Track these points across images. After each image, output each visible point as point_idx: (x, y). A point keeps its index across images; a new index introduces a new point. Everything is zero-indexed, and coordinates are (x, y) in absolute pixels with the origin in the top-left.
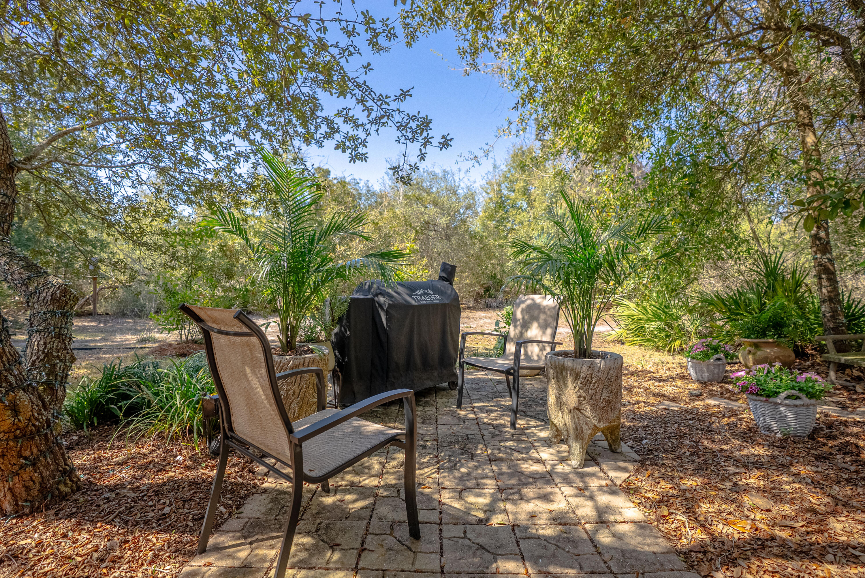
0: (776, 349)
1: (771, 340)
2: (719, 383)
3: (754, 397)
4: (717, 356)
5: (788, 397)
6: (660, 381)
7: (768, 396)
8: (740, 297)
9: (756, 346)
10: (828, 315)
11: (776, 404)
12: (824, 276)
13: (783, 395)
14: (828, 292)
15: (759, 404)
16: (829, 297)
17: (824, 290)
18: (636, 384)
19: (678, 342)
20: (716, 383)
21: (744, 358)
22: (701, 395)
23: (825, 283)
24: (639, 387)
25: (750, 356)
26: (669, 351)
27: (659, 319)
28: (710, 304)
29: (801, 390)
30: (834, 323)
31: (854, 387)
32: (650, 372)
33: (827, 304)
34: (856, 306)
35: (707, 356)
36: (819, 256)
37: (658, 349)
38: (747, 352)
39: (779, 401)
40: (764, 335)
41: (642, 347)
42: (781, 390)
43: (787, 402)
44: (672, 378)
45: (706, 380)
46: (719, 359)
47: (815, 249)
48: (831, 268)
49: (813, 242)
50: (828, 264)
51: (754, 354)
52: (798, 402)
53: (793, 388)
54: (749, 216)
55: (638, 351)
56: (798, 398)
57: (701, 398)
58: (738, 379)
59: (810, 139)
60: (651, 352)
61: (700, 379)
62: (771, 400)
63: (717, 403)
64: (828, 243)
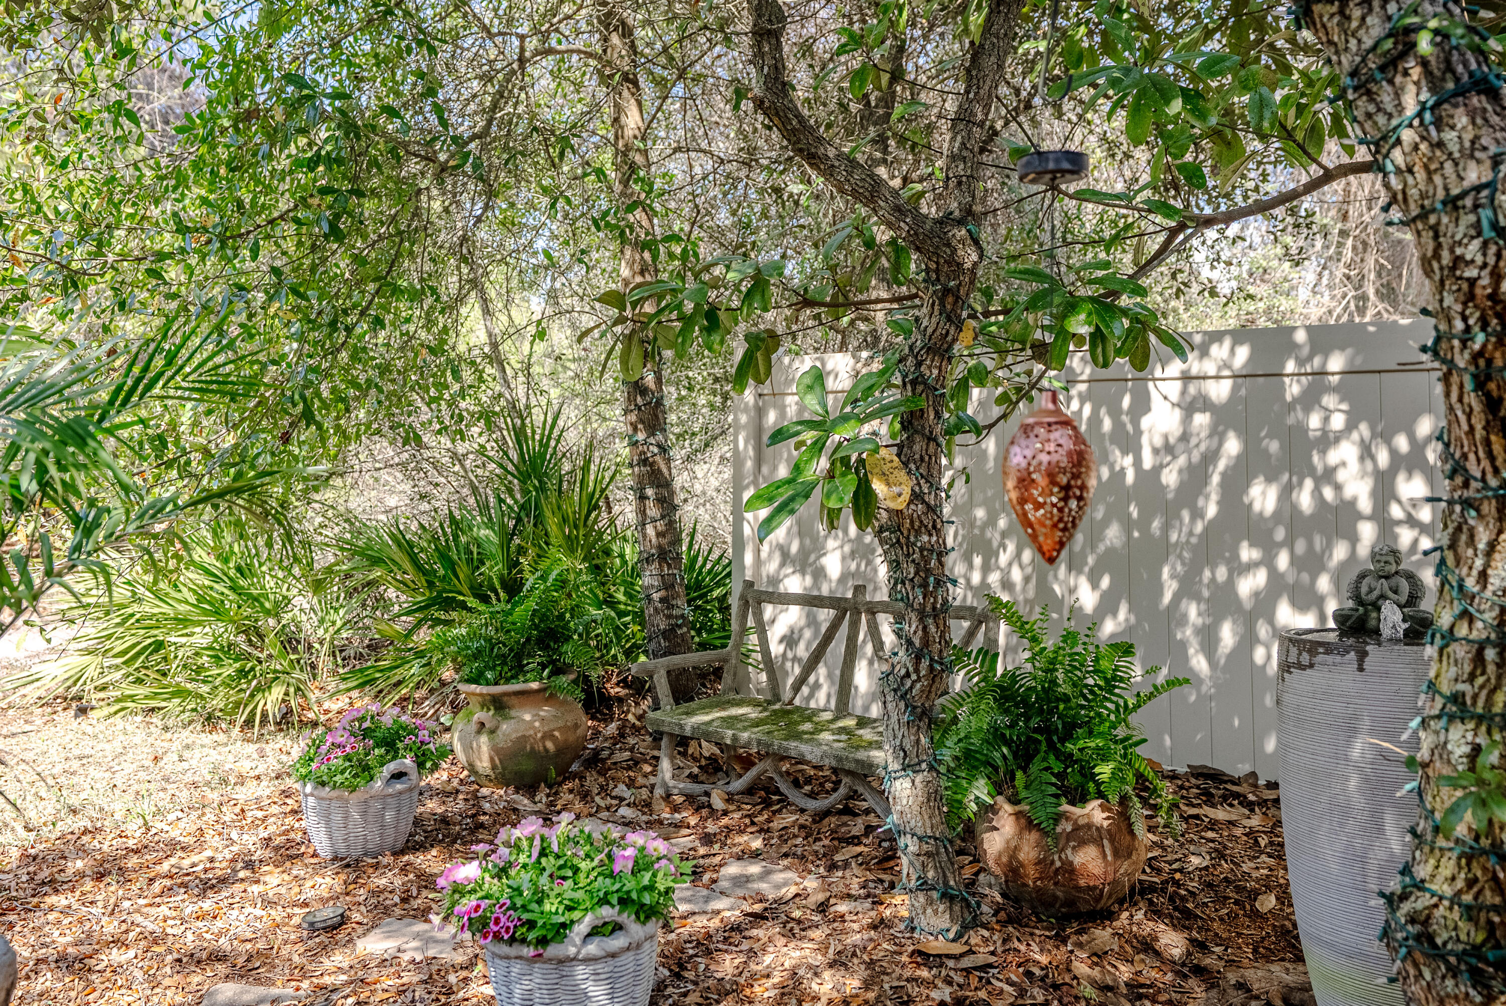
0: (546, 711)
1: (535, 685)
2: (397, 853)
3: (505, 949)
4: (392, 767)
5: (594, 932)
6: (207, 887)
7: (543, 942)
8: (456, 537)
9: (498, 704)
10: (656, 596)
11: (563, 961)
12: (650, 492)
13: (582, 928)
14: (659, 535)
15: (517, 968)
16: (660, 547)
17: (650, 531)
18: (111, 927)
19: (277, 692)
20: (387, 860)
21: (468, 748)
22: (343, 920)
23: (653, 511)
24: (118, 942)
25: (484, 739)
26: (249, 723)
27: (218, 612)
28: (375, 562)
29: (624, 902)
30: (669, 617)
31: (707, 794)
32: (174, 846)
33: (654, 567)
34: (706, 560)
35: (365, 770)
36: (641, 436)
37: (210, 721)
38: (474, 727)
39: (572, 951)
40: (519, 670)
41: (156, 719)
42: (576, 915)
43: (592, 948)
44: (249, 865)
45: (356, 853)
46: (398, 776)
47: (633, 417)
48: (665, 470)
49: (630, 399)
50: (657, 458)
51: (492, 732)
52: (618, 942)
53: (604, 901)
54: (485, 302)
55: (139, 737)
56: (618, 927)
57: (341, 936)
58: (458, 890)
59: (632, 120)
60: (186, 736)
61: (342, 852)
62: (552, 950)
63: (390, 945)
64: (659, 403)
